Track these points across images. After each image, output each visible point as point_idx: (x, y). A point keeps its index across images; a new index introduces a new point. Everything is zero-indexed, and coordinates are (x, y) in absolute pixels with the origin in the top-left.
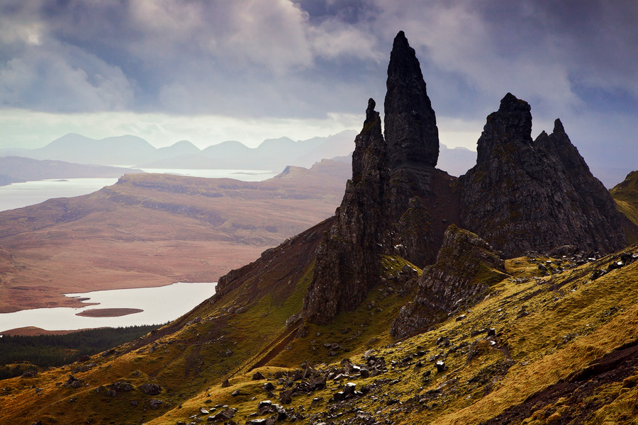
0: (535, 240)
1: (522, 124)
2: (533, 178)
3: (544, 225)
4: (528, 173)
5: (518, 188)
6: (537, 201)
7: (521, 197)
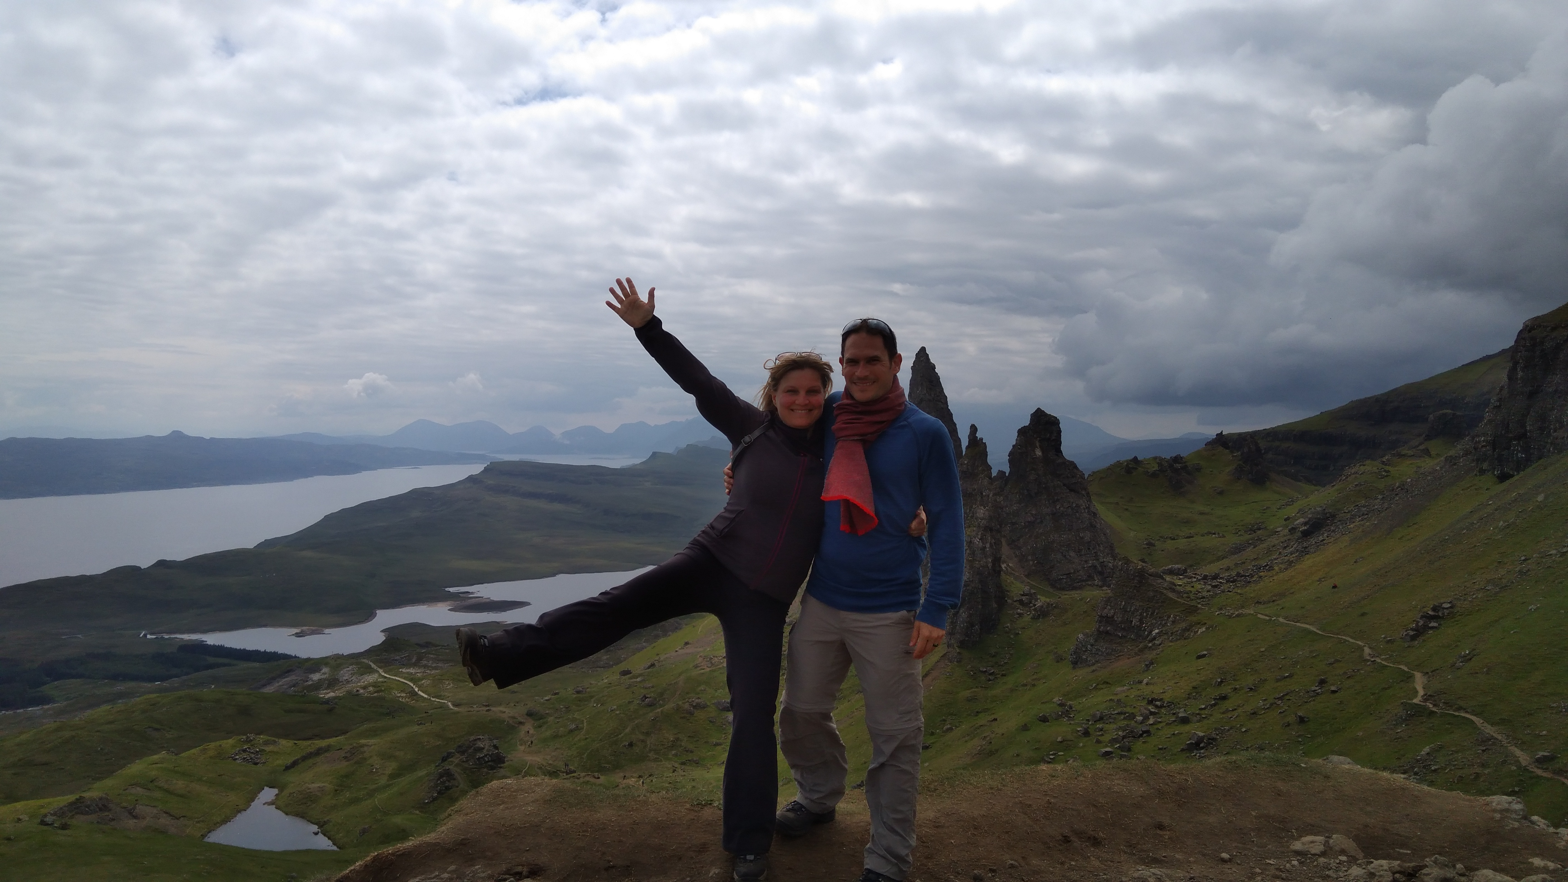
0: (1080, 551)
1: (1054, 438)
2: (1071, 490)
3: (1087, 536)
4: (1064, 485)
5: (1058, 500)
6: (1077, 512)
7: (1062, 509)
